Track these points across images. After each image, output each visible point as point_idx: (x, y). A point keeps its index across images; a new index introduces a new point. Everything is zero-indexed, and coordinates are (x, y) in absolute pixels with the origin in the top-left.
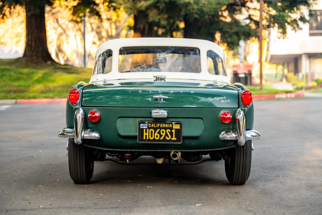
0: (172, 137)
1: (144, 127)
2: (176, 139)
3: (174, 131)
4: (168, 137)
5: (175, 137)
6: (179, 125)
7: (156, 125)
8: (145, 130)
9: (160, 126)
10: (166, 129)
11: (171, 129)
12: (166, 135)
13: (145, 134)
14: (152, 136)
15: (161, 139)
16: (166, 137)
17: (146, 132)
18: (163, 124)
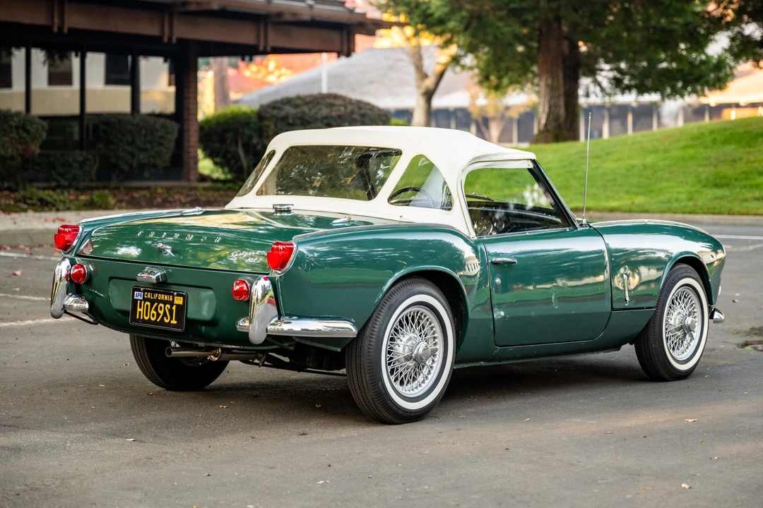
0: (171, 319)
1: (139, 298)
2: (175, 322)
3: (174, 308)
4: (167, 318)
5: (175, 320)
6: (182, 298)
7: (153, 296)
8: (139, 302)
9: (157, 297)
10: (165, 303)
11: (172, 304)
12: (165, 314)
13: (139, 310)
14: (147, 315)
15: (158, 320)
16: (165, 318)
17: (140, 307)
18: (162, 293)
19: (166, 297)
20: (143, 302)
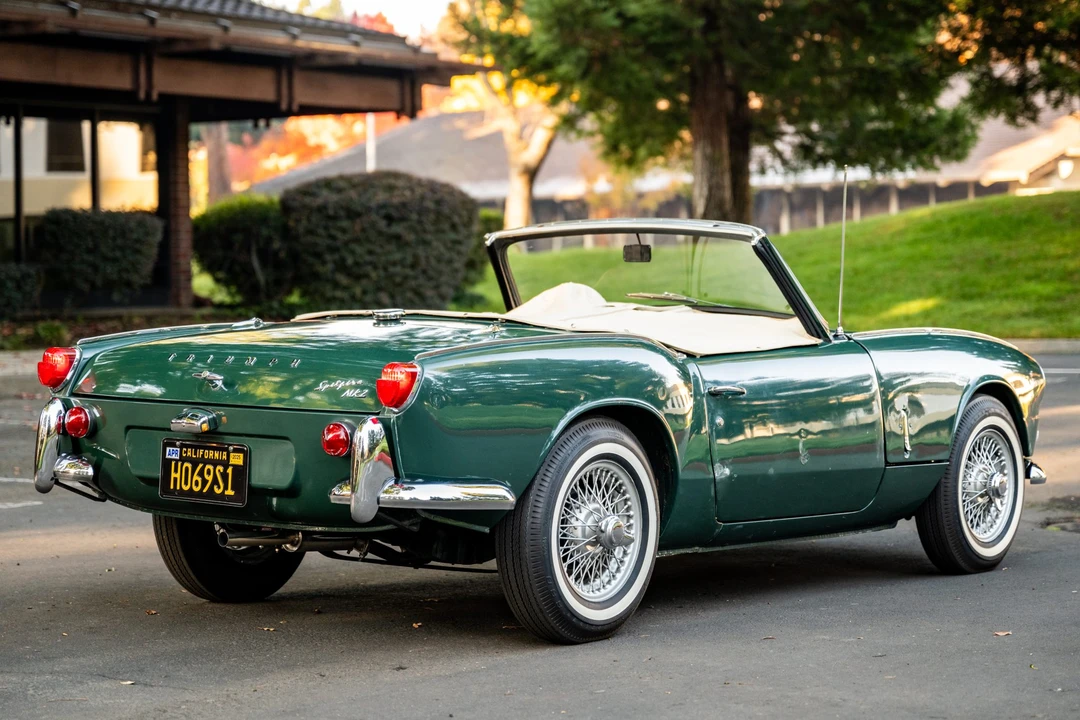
0: (226, 488)
1: (174, 457)
2: (232, 493)
3: (230, 470)
4: (219, 487)
5: (232, 489)
6: (242, 455)
7: (195, 454)
8: (173, 463)
9: (203, 455)
10: (215, 463)
11: (226, 464)
12: (215, 481)
13: (173, 475)
14: (186, 483)
15: (205, 491)
16: (215, 487)
17: (176, 471)
18: (210, 448)
19: (217, 455)
20: (180, 464)
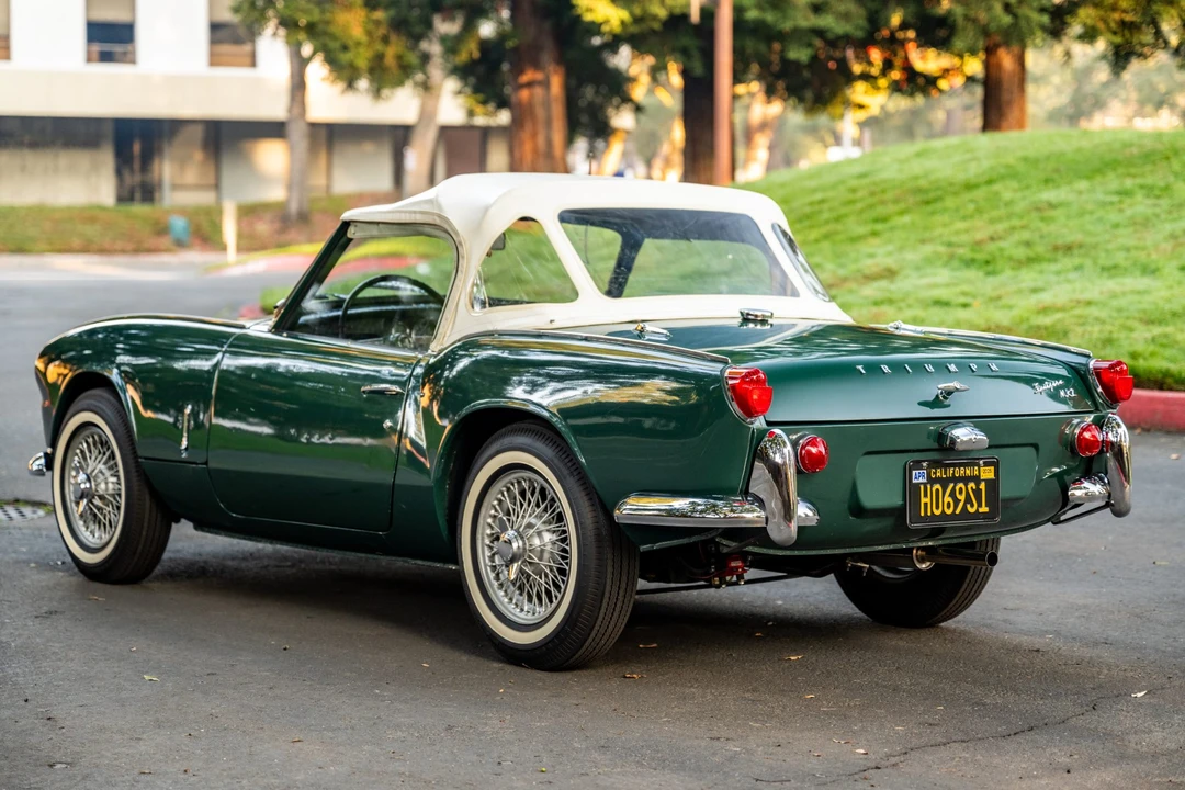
0: (980, 505)
1: (921, 480)
2: (987, 510)
3: (982, 486)
4: (972, 506)
5: (986, 505)
6: (992, 468)
7: (945, 473)
8: (922, 487)
9: (953, 474)
10: (966, 480)
11: (977, 480)
12: (968, 500)
13: (923, 500)
14: (937, 508)
15: (958, 512)
16: (968, 506)
17: (926, 496)
18: (960, 465)
19: (968, 472)
20: (929, 487)
